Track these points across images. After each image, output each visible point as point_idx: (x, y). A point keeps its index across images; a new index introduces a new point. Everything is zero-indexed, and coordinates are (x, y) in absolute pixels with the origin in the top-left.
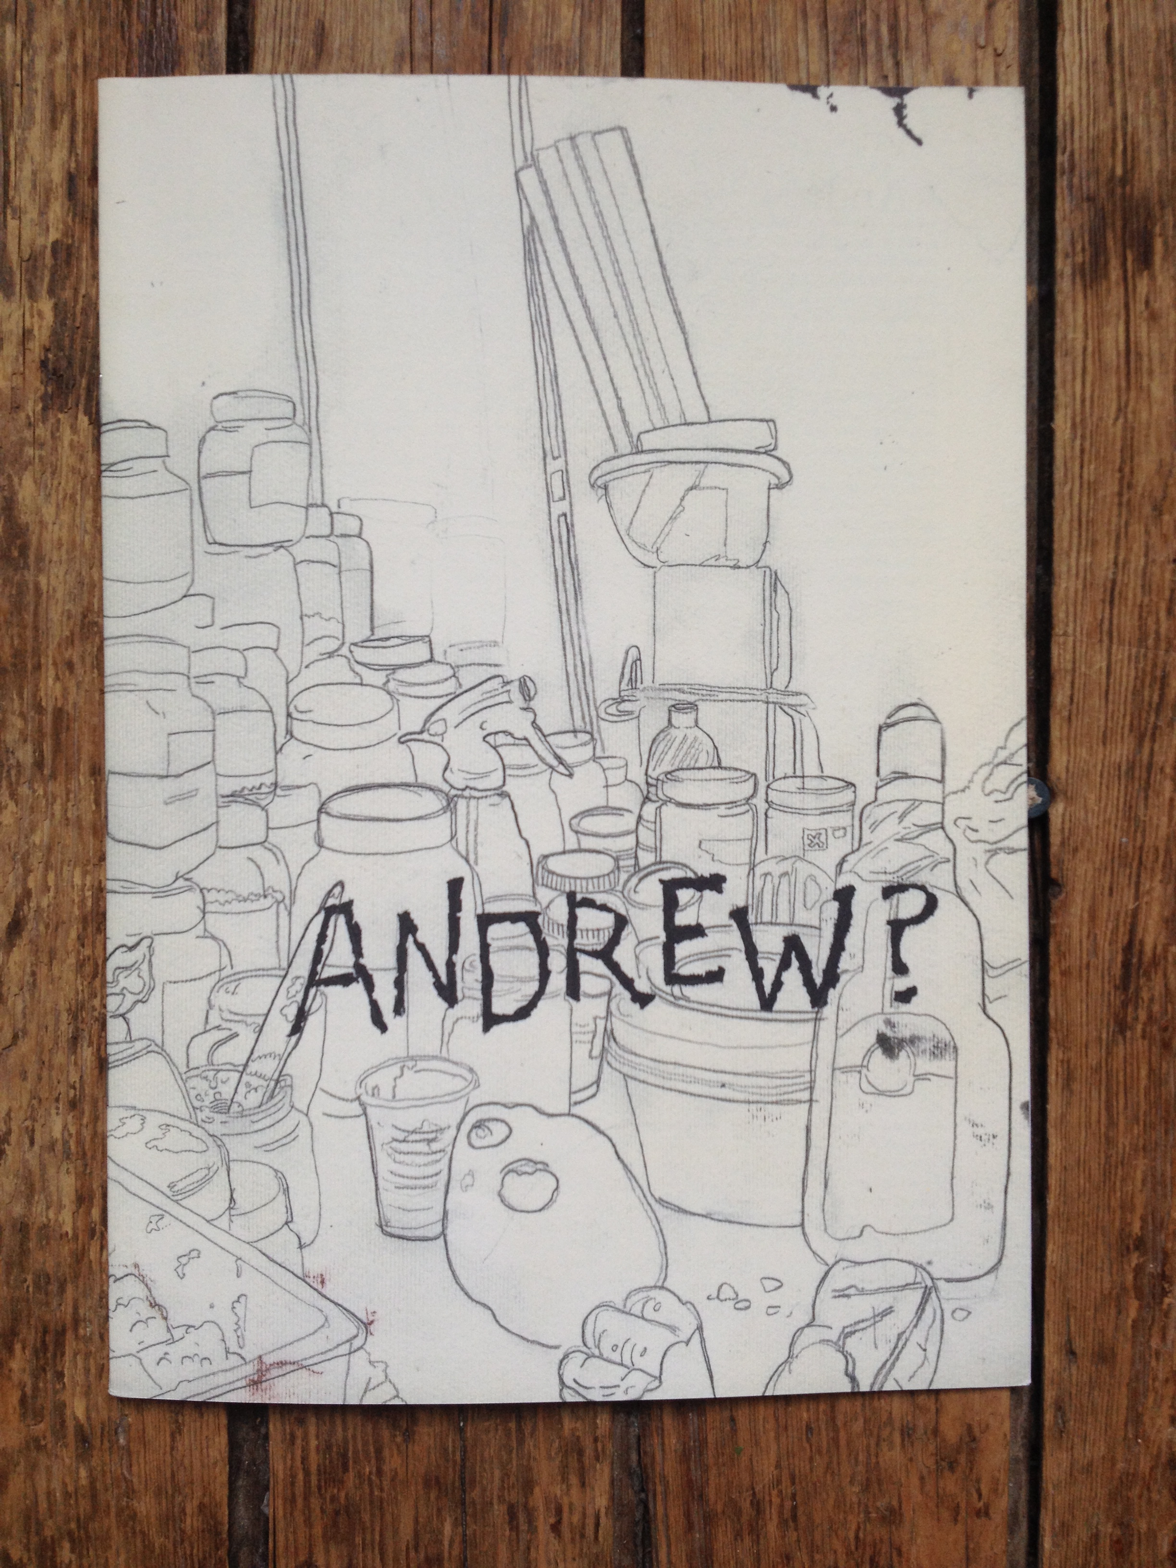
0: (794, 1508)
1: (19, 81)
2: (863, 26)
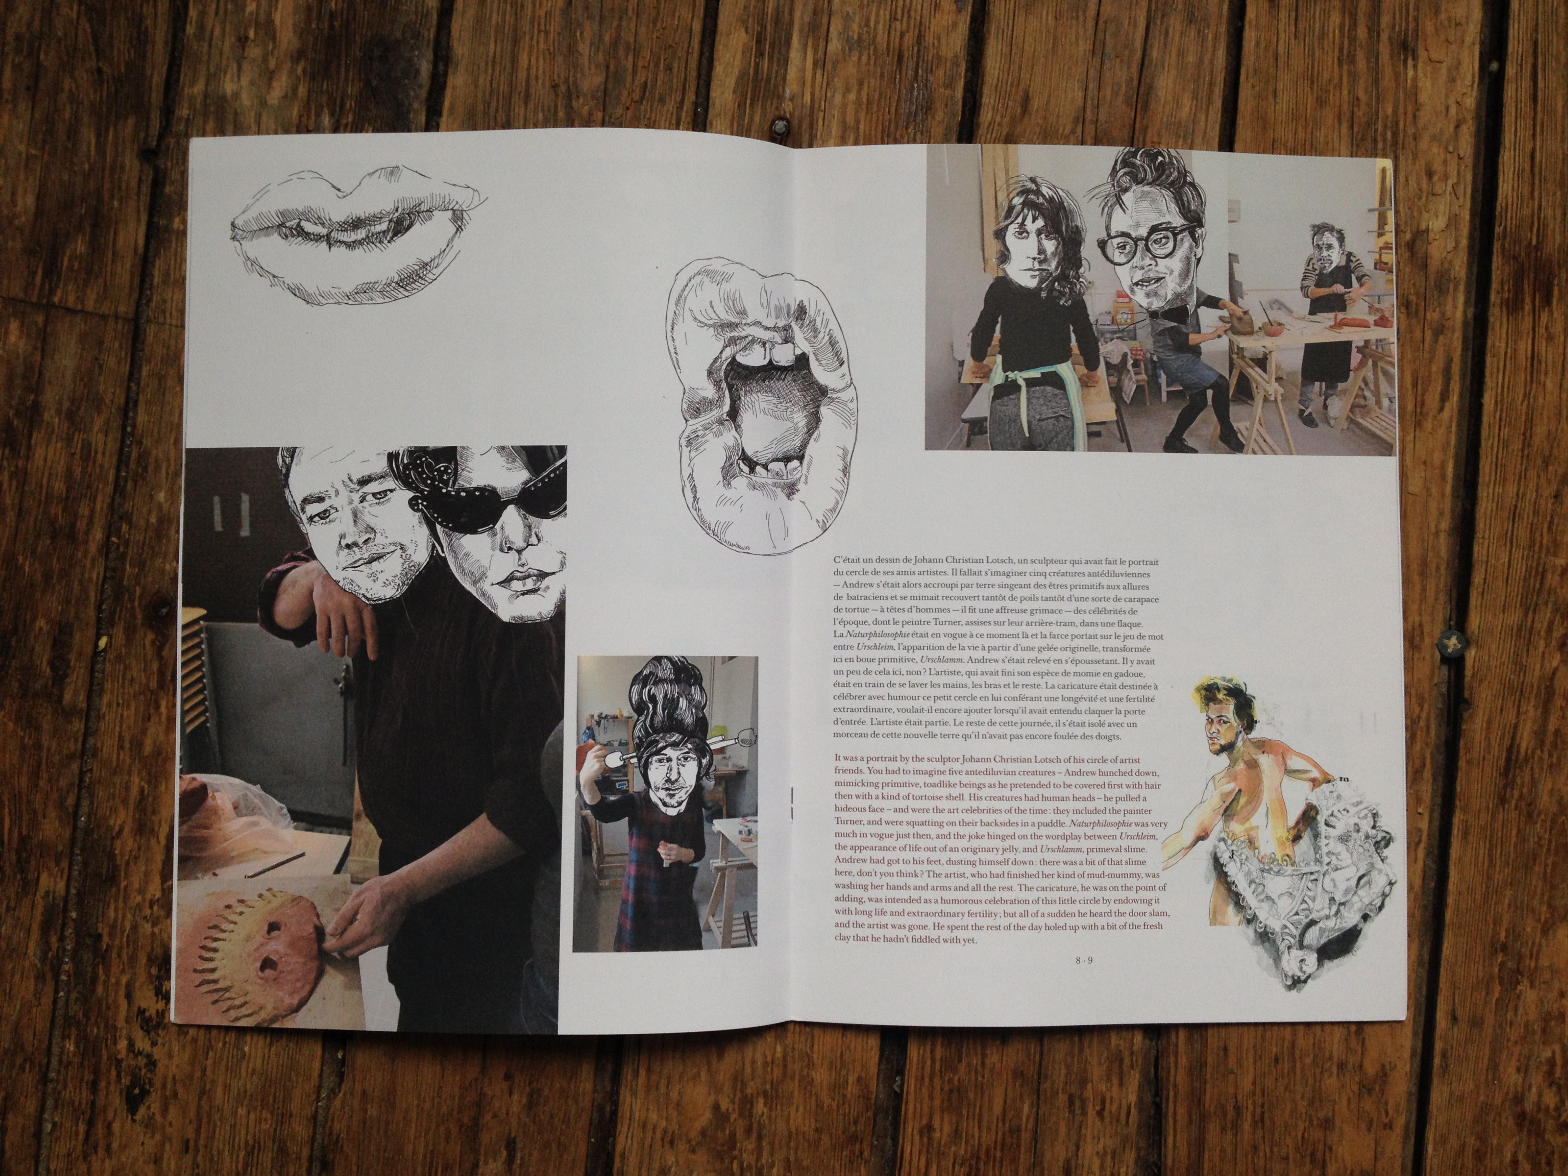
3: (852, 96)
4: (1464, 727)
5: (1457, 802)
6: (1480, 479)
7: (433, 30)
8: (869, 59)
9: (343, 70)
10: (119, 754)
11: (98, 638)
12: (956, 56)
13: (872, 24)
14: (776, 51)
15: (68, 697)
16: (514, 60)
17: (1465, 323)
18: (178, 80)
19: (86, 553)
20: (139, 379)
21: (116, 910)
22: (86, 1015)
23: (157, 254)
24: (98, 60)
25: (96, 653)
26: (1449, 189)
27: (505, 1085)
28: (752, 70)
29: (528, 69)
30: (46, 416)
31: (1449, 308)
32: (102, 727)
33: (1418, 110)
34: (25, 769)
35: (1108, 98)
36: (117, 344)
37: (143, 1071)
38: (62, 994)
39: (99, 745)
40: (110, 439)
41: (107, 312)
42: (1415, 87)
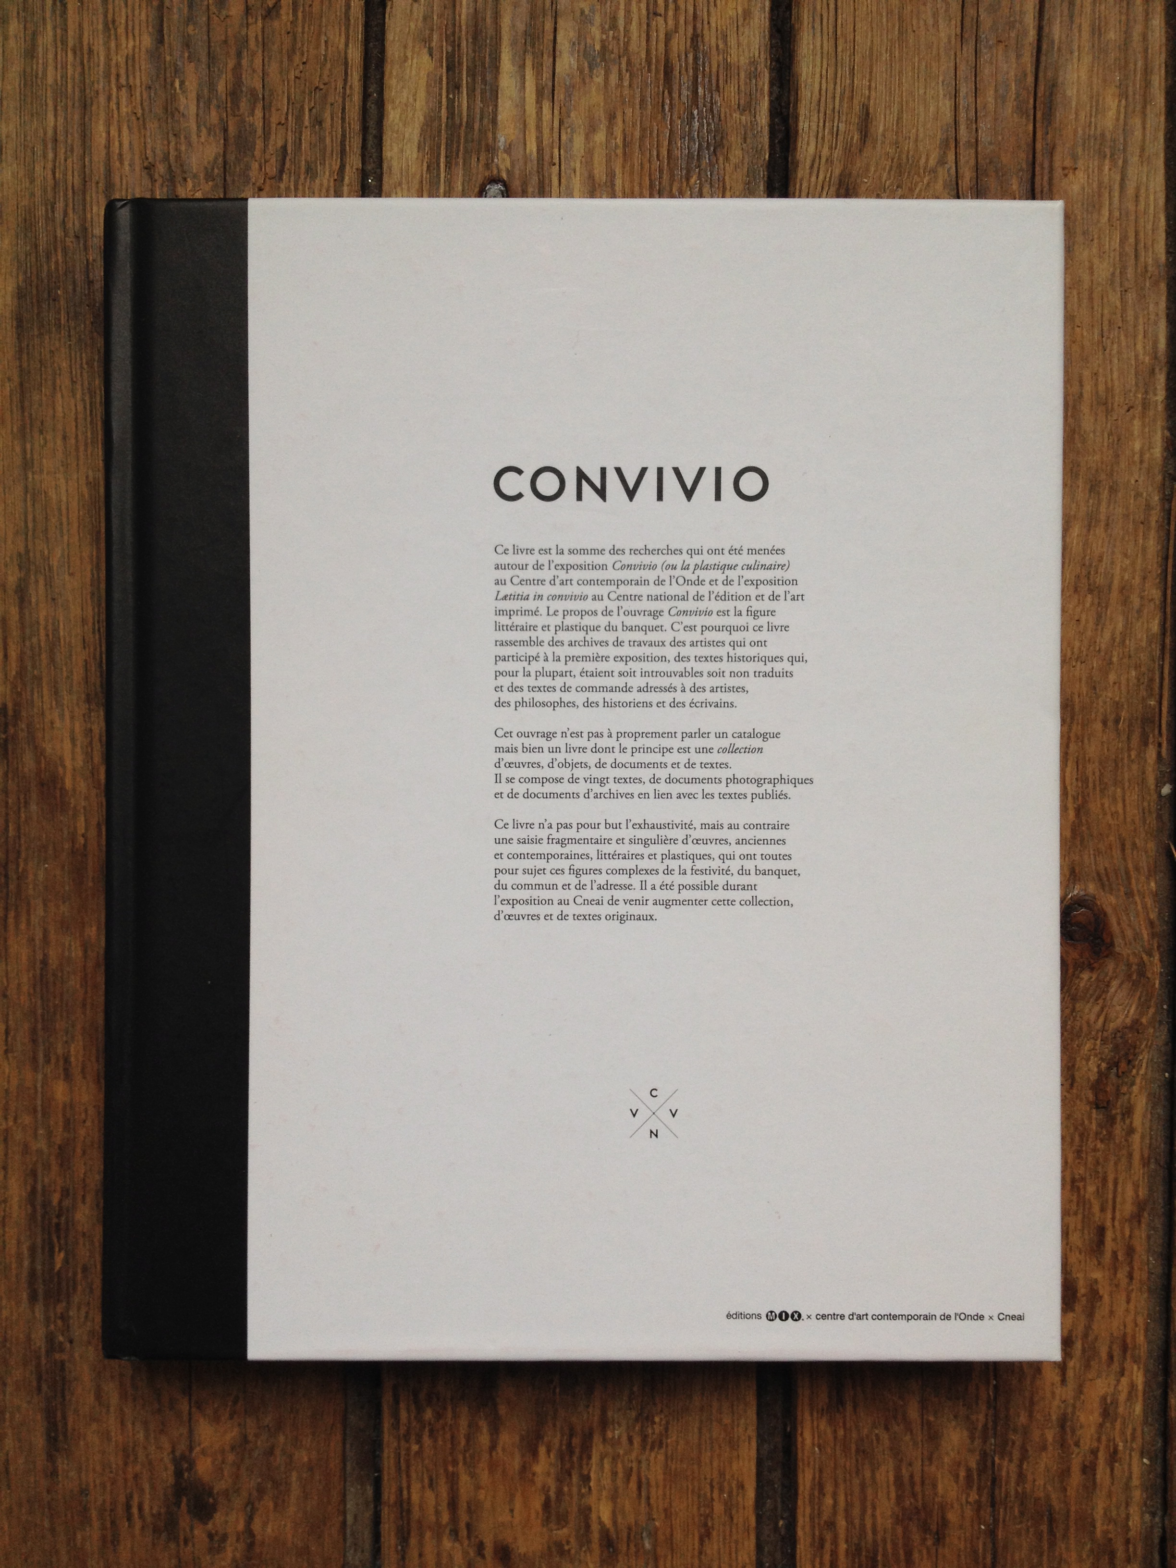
3: (600, 137)
8: (621, 78)
12: (753, 63)
13: (621, 23)
14: (479, 78)
16: (85, 136)
28: (444, 112)
29: (108, 147)
35: (991, 107)
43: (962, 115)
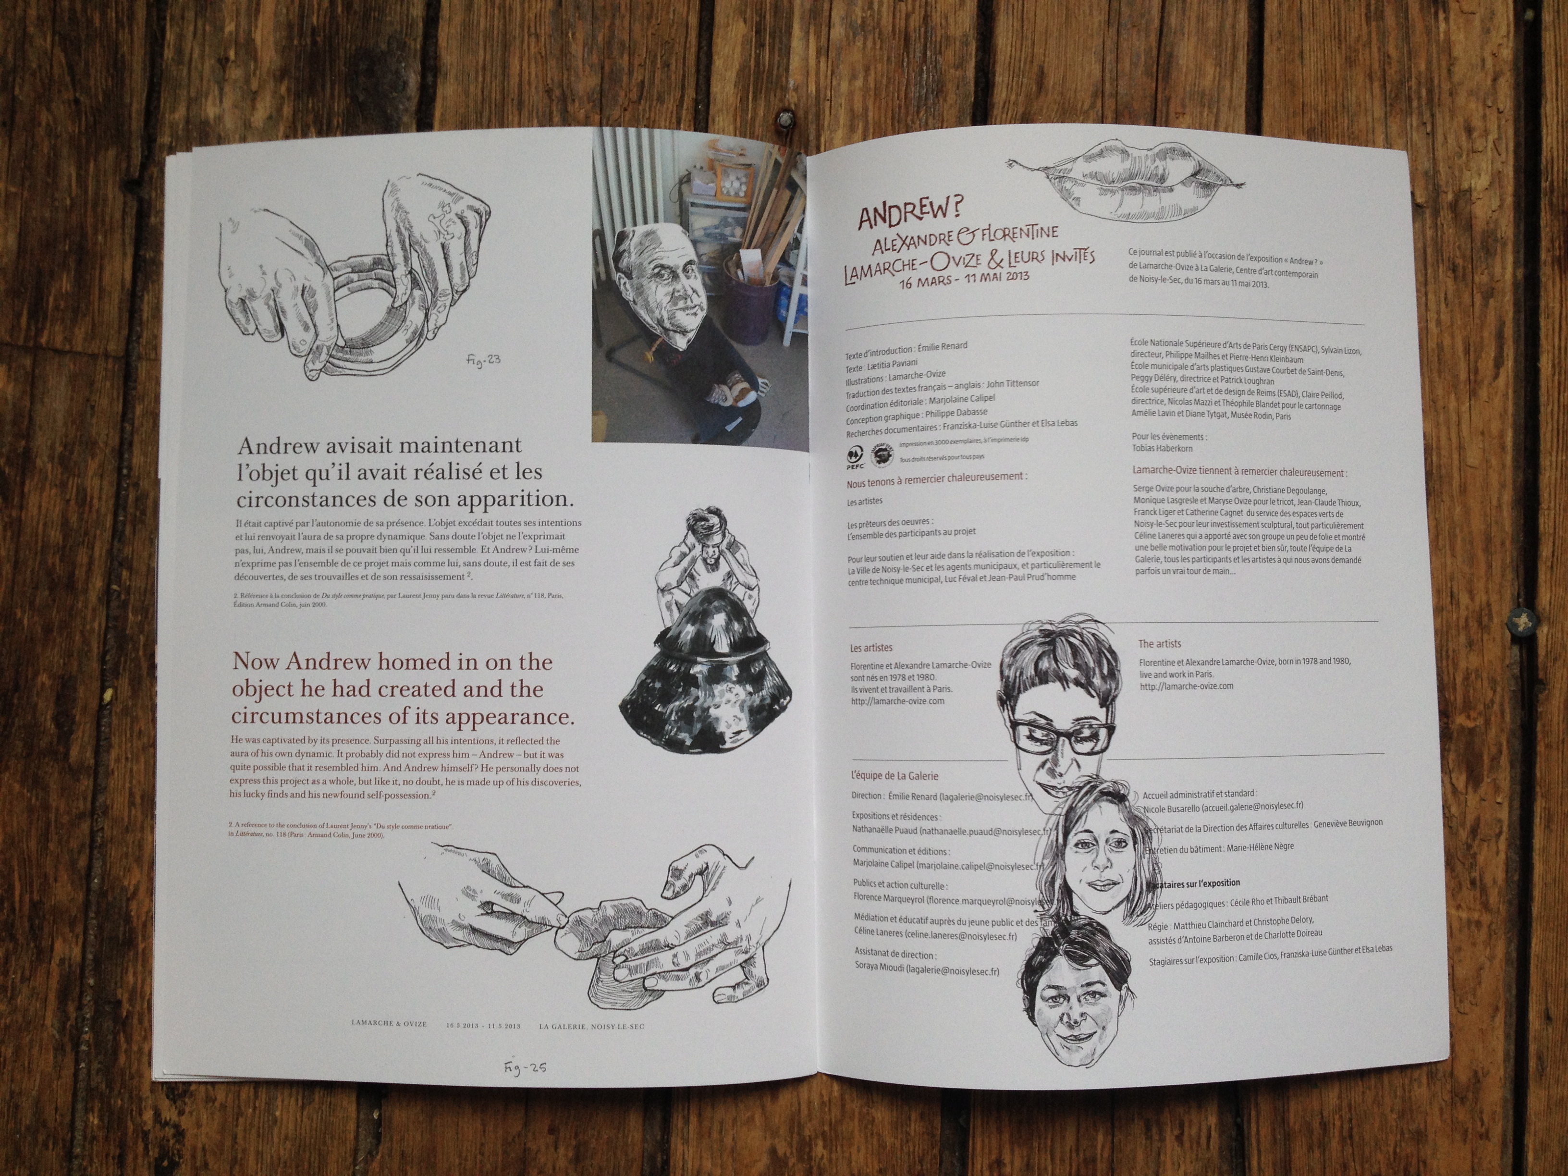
0: (1351, 1129)
1: (828, 97)
2: (1410, 88)
3: (859, 83)
4: (1539, 710)
5: (1538, 789)
6: (1542, 448)
7: (419, 40)
8: (874, 43)
9: (328, 86)
10: (130, 811)
11: (103, 690)
12: (965, 35)
13: (876, 6)
14: (777, 40)
15: (74, 753)
16: (505, 67)
17: (1515, 284)
18: (158, 107)
19: (86, 602)
20: (133, 419)
21: (135, 974)
22: (110, 1085)
23: (145, 288)
24: (75, 91)
25: (101, 707)
26: (1490, 145)
27: (550, 1139)
28: (753, 62)
29: (520, 75)
30: (39, 462)
31: (1498, 270)
32: (112, 783)
33: (1452, 64)
34: (33, 831)
35: (1127, 70)
36: (108, 384)
37: (172, 1142)
38: (83, 1065)
39: (108, 802)
40: (105, 483)
41: (96, 351)
42: (1448, 40)
43: (1108, 76)
